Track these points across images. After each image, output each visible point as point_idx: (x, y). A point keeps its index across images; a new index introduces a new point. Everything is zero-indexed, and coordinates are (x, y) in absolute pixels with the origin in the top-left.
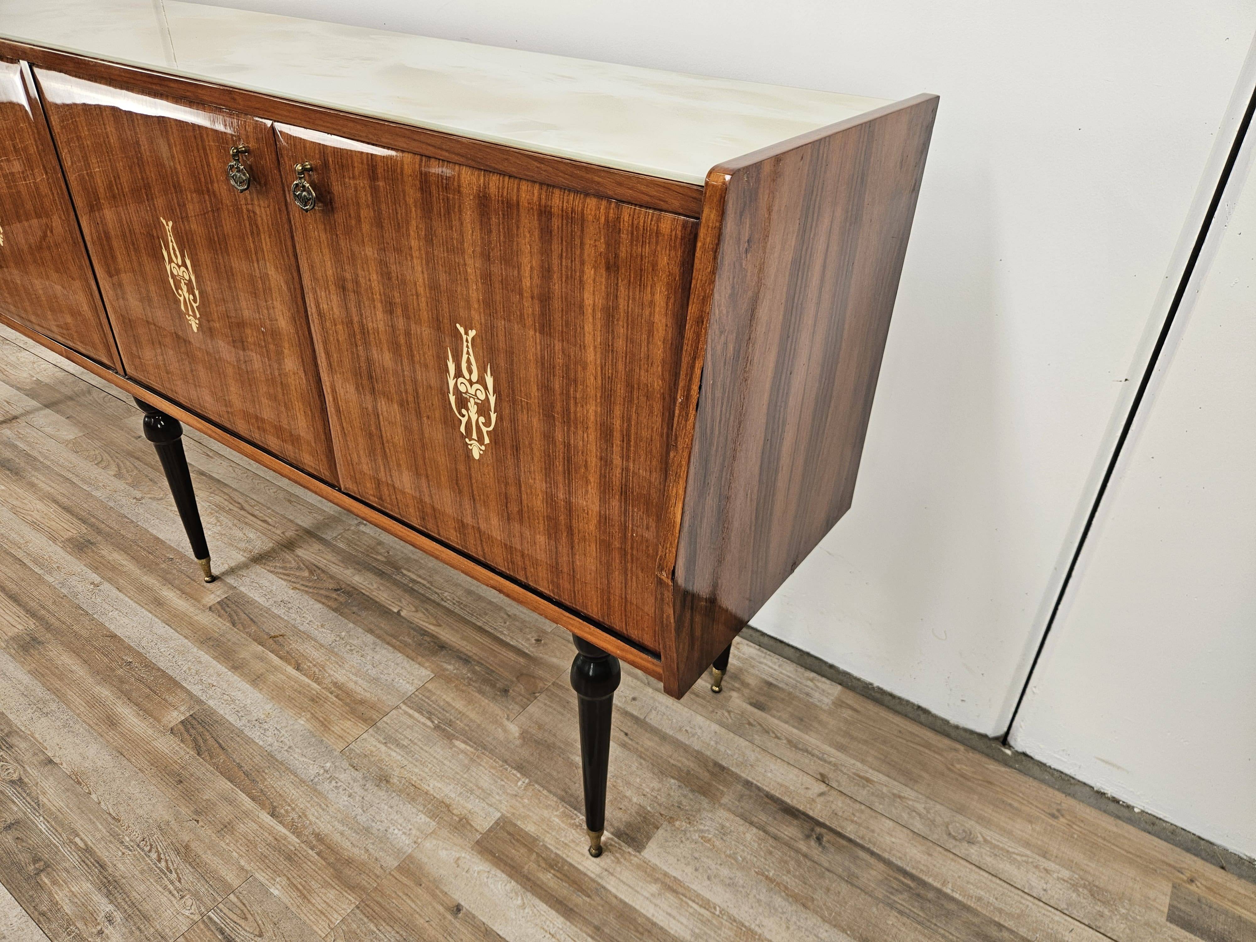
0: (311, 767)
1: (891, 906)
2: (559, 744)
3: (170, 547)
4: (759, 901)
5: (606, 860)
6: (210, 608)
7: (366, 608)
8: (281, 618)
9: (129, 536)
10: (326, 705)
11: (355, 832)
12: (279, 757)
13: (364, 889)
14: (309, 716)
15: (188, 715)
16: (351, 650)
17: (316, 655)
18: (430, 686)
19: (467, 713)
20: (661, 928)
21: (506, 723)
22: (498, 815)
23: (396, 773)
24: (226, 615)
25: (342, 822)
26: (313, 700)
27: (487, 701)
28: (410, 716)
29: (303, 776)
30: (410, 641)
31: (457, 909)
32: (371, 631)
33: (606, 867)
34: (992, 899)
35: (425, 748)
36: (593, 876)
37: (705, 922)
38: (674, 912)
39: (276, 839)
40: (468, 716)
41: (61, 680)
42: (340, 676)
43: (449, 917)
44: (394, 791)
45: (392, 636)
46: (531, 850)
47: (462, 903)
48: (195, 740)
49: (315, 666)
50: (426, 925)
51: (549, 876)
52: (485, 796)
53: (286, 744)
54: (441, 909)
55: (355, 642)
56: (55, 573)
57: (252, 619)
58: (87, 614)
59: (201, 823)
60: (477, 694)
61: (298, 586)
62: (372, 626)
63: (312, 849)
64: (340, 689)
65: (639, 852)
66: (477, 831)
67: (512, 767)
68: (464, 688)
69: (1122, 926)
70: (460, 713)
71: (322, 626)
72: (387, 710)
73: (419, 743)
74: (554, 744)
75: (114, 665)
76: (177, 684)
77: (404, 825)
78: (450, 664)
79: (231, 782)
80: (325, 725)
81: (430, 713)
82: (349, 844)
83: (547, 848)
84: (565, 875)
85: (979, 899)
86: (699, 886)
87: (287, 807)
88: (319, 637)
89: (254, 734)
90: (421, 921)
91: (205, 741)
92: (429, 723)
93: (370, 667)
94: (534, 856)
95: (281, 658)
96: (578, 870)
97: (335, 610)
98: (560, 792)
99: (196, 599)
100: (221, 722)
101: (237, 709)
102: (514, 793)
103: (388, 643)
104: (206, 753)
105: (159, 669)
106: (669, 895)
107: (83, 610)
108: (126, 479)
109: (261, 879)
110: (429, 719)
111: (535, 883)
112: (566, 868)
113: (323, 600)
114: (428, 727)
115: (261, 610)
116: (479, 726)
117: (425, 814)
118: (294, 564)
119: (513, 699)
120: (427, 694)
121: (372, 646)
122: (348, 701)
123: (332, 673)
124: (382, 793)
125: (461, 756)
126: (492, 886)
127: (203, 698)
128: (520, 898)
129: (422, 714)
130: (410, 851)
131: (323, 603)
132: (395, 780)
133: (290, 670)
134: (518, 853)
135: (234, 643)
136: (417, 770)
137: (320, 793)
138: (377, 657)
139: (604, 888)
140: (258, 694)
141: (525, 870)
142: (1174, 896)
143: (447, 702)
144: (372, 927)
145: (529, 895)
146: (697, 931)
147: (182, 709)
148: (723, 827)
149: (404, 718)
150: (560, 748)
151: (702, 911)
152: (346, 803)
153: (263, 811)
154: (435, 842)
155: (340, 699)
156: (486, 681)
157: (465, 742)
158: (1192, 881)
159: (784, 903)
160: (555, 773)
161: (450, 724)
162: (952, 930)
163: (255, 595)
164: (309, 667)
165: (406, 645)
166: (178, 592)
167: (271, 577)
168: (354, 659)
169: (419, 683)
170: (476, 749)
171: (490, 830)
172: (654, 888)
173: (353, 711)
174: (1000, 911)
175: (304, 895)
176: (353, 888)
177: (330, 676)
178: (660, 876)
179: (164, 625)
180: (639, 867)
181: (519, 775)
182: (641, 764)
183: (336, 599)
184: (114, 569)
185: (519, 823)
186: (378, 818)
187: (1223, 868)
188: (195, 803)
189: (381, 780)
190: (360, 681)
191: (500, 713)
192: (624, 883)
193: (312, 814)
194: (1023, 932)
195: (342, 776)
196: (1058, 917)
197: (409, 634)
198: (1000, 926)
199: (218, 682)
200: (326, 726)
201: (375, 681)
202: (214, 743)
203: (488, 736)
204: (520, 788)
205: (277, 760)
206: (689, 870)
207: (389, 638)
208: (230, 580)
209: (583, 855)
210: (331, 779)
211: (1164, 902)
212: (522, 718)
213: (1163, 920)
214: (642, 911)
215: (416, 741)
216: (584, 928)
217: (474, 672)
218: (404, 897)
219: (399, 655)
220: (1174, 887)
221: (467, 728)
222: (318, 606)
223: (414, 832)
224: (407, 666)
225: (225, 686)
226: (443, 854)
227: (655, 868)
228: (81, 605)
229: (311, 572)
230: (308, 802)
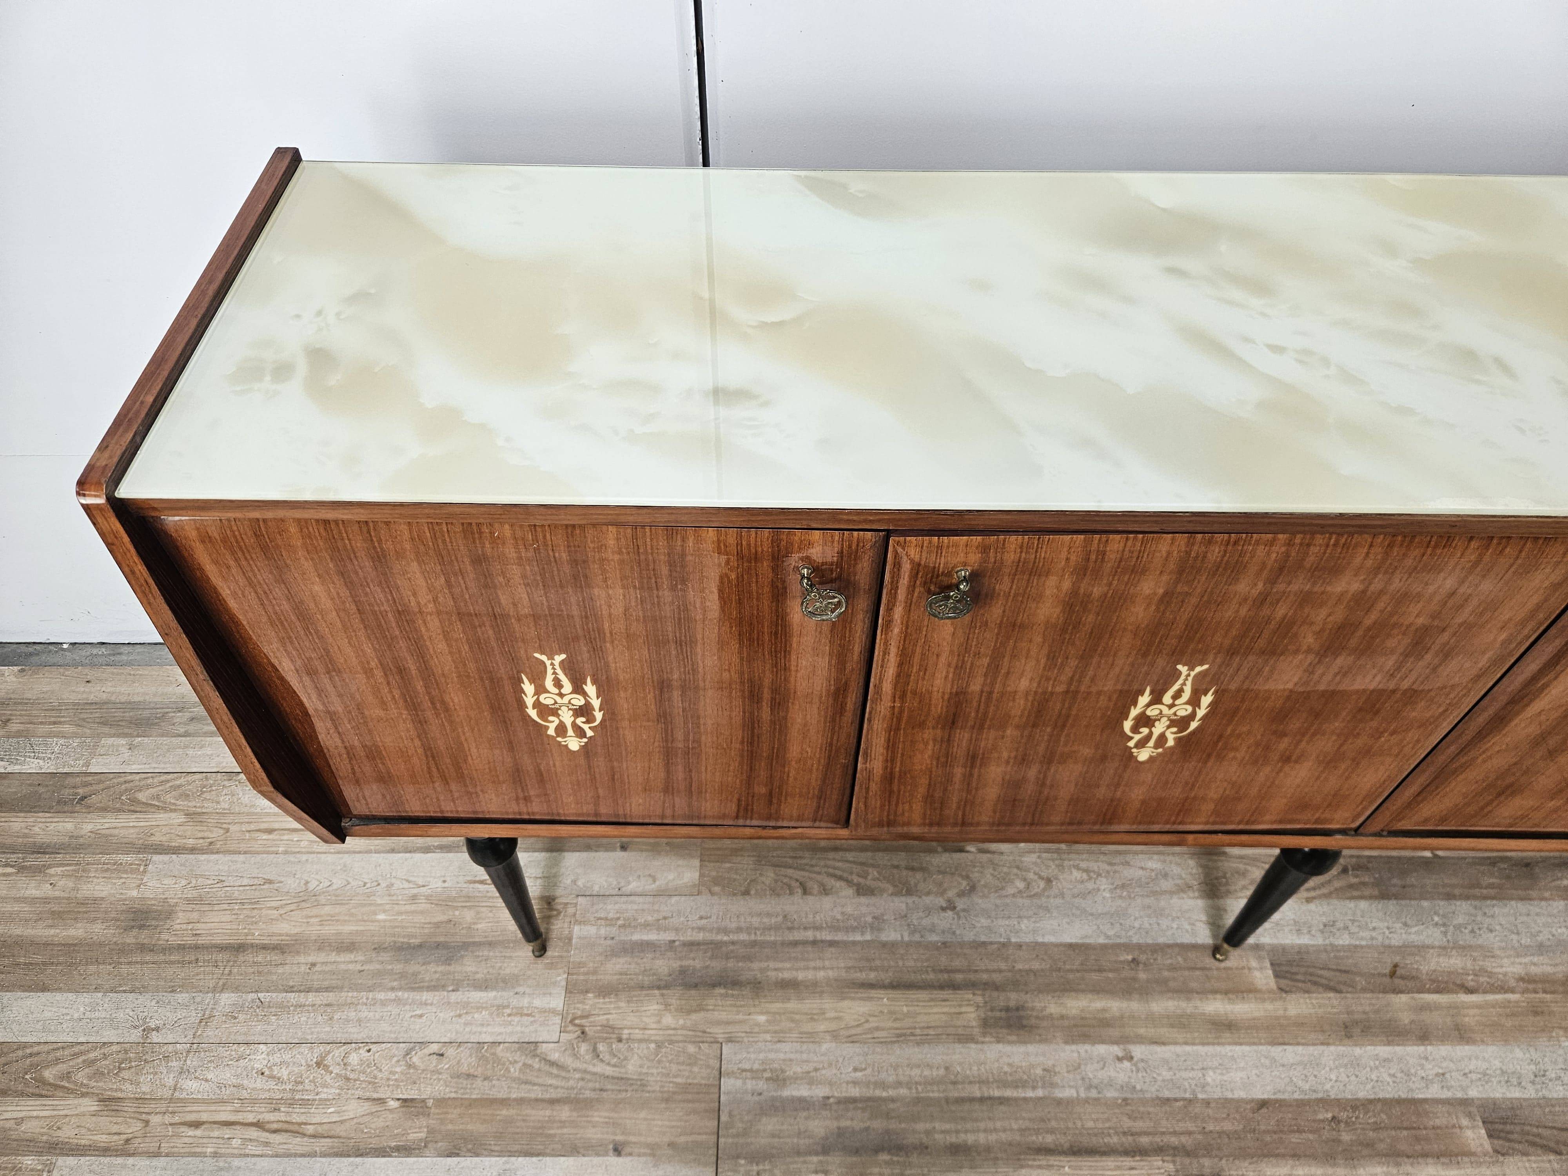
8: (1362, 947)
15: (1480, 1124)
17: (1455, 962)
56: (1057, 1079)
57: (1340, 971)
64: (1535, 982)
78: (1561, 879)
91: (1539, 1135)
97: (1384, 896)
99: (1250, 991)
103: (1486, 898)
105: (1371, 1101)
108: (882, 891)
121: (1480, 913)
127: (1459, 1095)
179: (1280, 1048)
199: (1440, 1067)
207: (1477, 892)
219: (1513, 903)
222: (1363, 904)
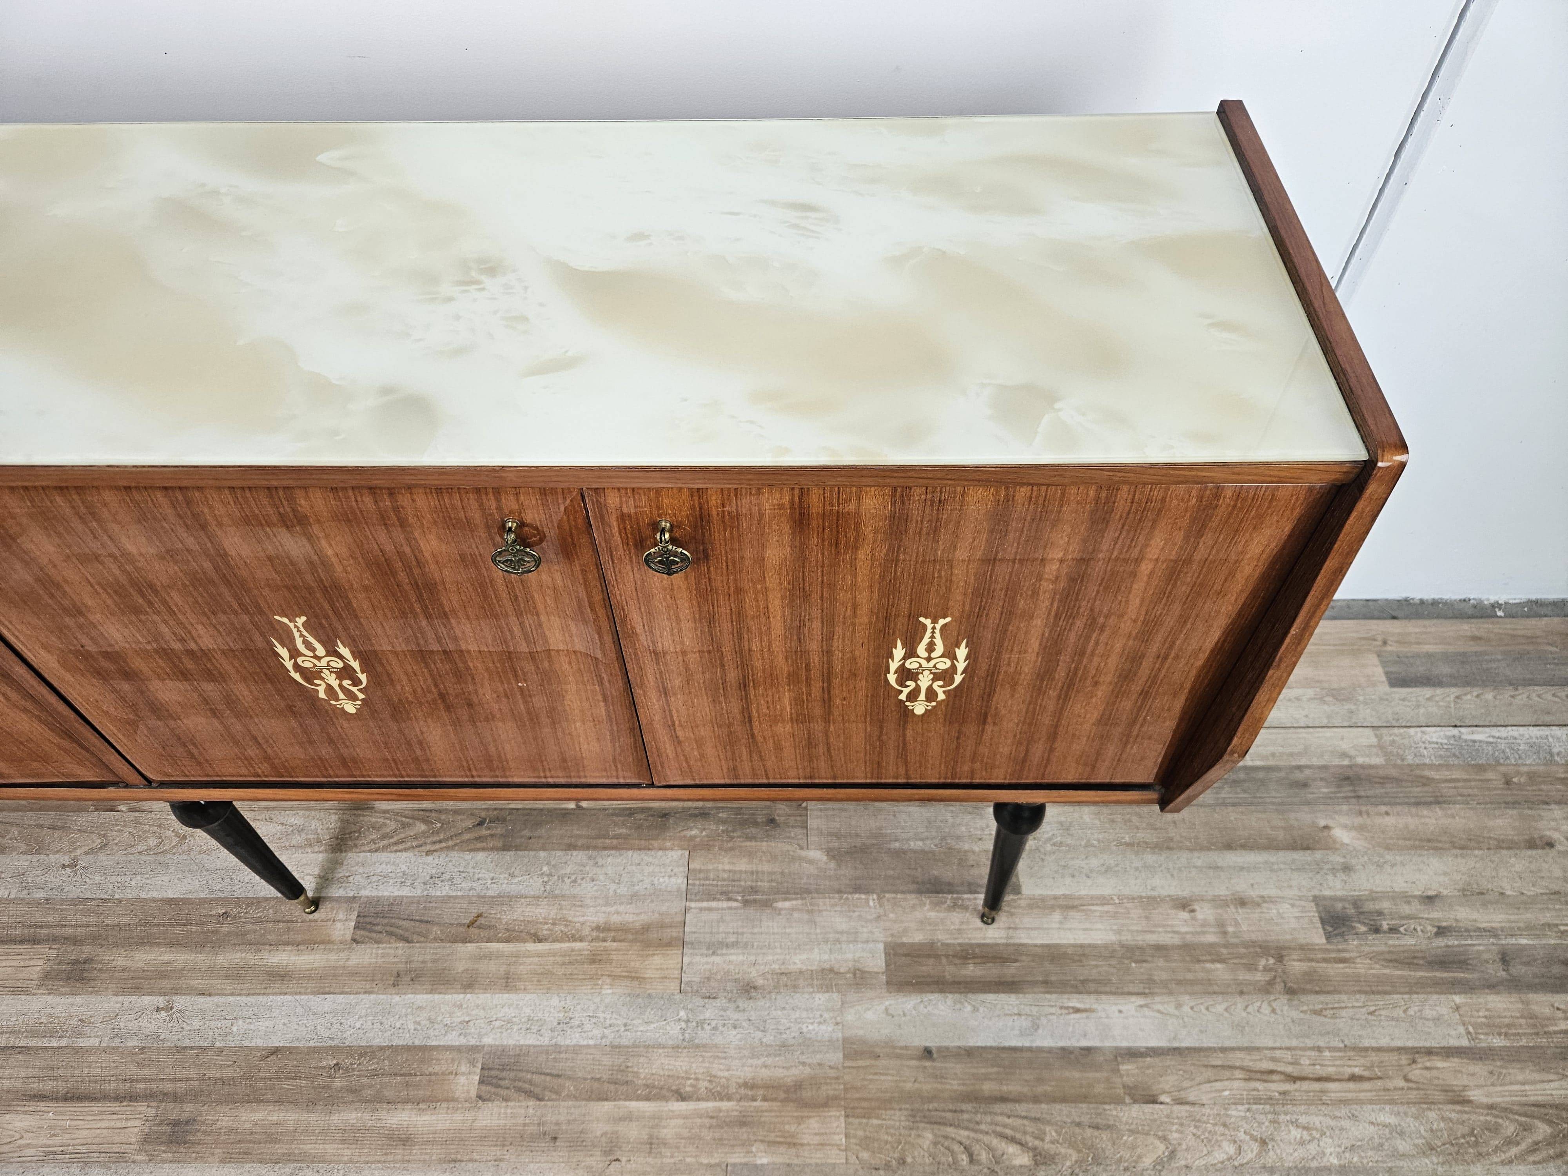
0: (668, 1028)
1: (1224, 804)
2: (869, 842)
3: (203, 901)
4: (1137, 869)
5: (1002, 919)
6: (354, 940)
7: (538, 825)
9: (125, 920)
10: (614, 957)
11: (775, 1056)
12: (624, 1042)
13: (836, 1098)
14: (608, 981)
16: (575, 881)
18: (695, 865)
19: (760, 869)
20: (1090, 945)
21: (803, 853)
22: (881, 946)
23: (754, 974)
24: (383, 936)
25: (753, 1056)
26: (593, 962)
27: (764, 844)
28: (710, 909)
29: (671, 1042)
30: (624, 831)
31: (928, 1053)
32: (571, 847)
33: (1007, 925)
34: (1281, 749)
35: (756, 930)
36: (1004, 941)
37: (1115, 915)
38: (1088, 926)
39: (712, 1117)
40: (763, 872)
41: (277, 1141)
42: (593, 916)
43: (928, 1064)
44: (770, 992)
45: (598, 837)
46: (937, 957)
47: (927, 1044)
48: (519, 1090)
49: (554, 924)
50: (917, 1085)
51: (971, 967)
52: (854, 937)
53: (618, 1025)
54: (914, 1063)
55: (568, 870)
58: (205, 1049)
59: (624, 1159)
60: (748, 844)
61: (428, 847)
62: (567, 841)
63: (755, 1100)
65: (1019, 893)
66: (877, 973)
67: (851, 893)
68: (730, 845)
69: (1368, 711)
70: (752, 873)
71: (512, 875)
72: (679, 918)
73: (745, 930)
74: (864, 844)
75: (320, 1081)
76: (424, 1048)
77: (811, 1016)
79: (607, 1100)
80: (635, 977)
81: (722, 893)
82: (781, 1070)
83: (948, 945)
84: (983, 957)
85: (1273, 755)
86: (1084, 889)
87: (689, 1082)
88: (522, 889)
89: (573, 1038)
90: (909, 1086)
92: (734, 904)
93: (613, 887)
94: (944, 960)
95: (507, 941)
96: (987, 945)
98: (913, 887)
100: (522, 1052)
101: (524, 1027)
102: (875, 916)
104: (547, 1093)
106: (1072, 913)
107: (192, 1048)
109: (738, 1160)
110: (729, 899)
111: (966, 983)
112: (977, 950)
113: (479, 845)
114: (736, 908)
115: (418, 903)
116: (782, 873)
117: (818, 992)
118: (392, 825)
119: (787, 824)
120: (702, 875)
122: (630, 937)
123: (581, 919)
124: (761, 1003)
125: (796, 915)
126: (936, 1012)
128: (966, 1004)
129: (719, 900)
130: (840, 1035)
131: (483, 849)
132: (760, 982)
133: (531, 947)
134: (928, 968)
135: (434, 961)
136: (770, 958)
137: (704, 1046)
138: (610, 870)
139: (1021, 945)
140: (528, 997)
141: (948, 977)
142: (1384, 663)
143: (730, 871)
144: (875, 1122)
145: (970, 995)
146: (1115, 927)
147: (464, 1068)
148: (1061, 824)
149: (705, 916)
150: (873, 845)
151: (1106, 908)
152: (739, 1036)
153: (670, 1103)
154: (852, 1011)
155: (620, 941)
156: (744, 823)
157: (785, 900)
158: (1385, 643)
159: (1155, 857)
160: (891, 872)
161: (754, 890)
162: (1274, 794)
163: (389, 891)
164: (549, 930)
165: (626, 837)
166: (289, 948)
167: (383, 856)
168: (587, 889)
169: (682, 869)
170: (802, 899)
171: (887, 965)
172: (1057, 916)
173: (648, 944)
174: (1291, 755)
175: (791, 1142)
176: (826, 1104)
177: (583, 924)
178: (1052, 902)
180: (1031, 907)
181: (863, 896)
182: (952, 812)
183: (492, 836)
184: (162, 975)
185: (905, 940)
186: (781, 1027)
187: (1394, 618)
188: (594, 1146)
189: (748, 991)
190: (621, 908)
191: (787, 847)
192: (1032, 929)
193: (718, 1069)
194: (1316, 762)
195: (708, 1015)
196: (1328, 733)
197: (616, 824)
198: (1299, 768)
200: (637, 978)
201: (634, 897)
202: (543, 1077)
203: (801, 878)
204: (875, 907)
205: (628, 1047)
206: (1068, 880)
208: (336, 891)
209: (981, 929)
210: (700, 1024)
211: (1378, 672)
212: (813, 839)
213: (1387, 688)
214: (1065, 942)
215: (740, 930)
216: (1036, 990)
217: (724, 822)
218: (876, 1077)
220: (1378, 656)
221: (774, 884)
223: (826, 1015)
224: (650, 859)
225: (482, 1013)
226: (870, 1015)
227: (1043, 899)
228: (179, 1044)
229: (425, 821)
230: (703, 1062)
